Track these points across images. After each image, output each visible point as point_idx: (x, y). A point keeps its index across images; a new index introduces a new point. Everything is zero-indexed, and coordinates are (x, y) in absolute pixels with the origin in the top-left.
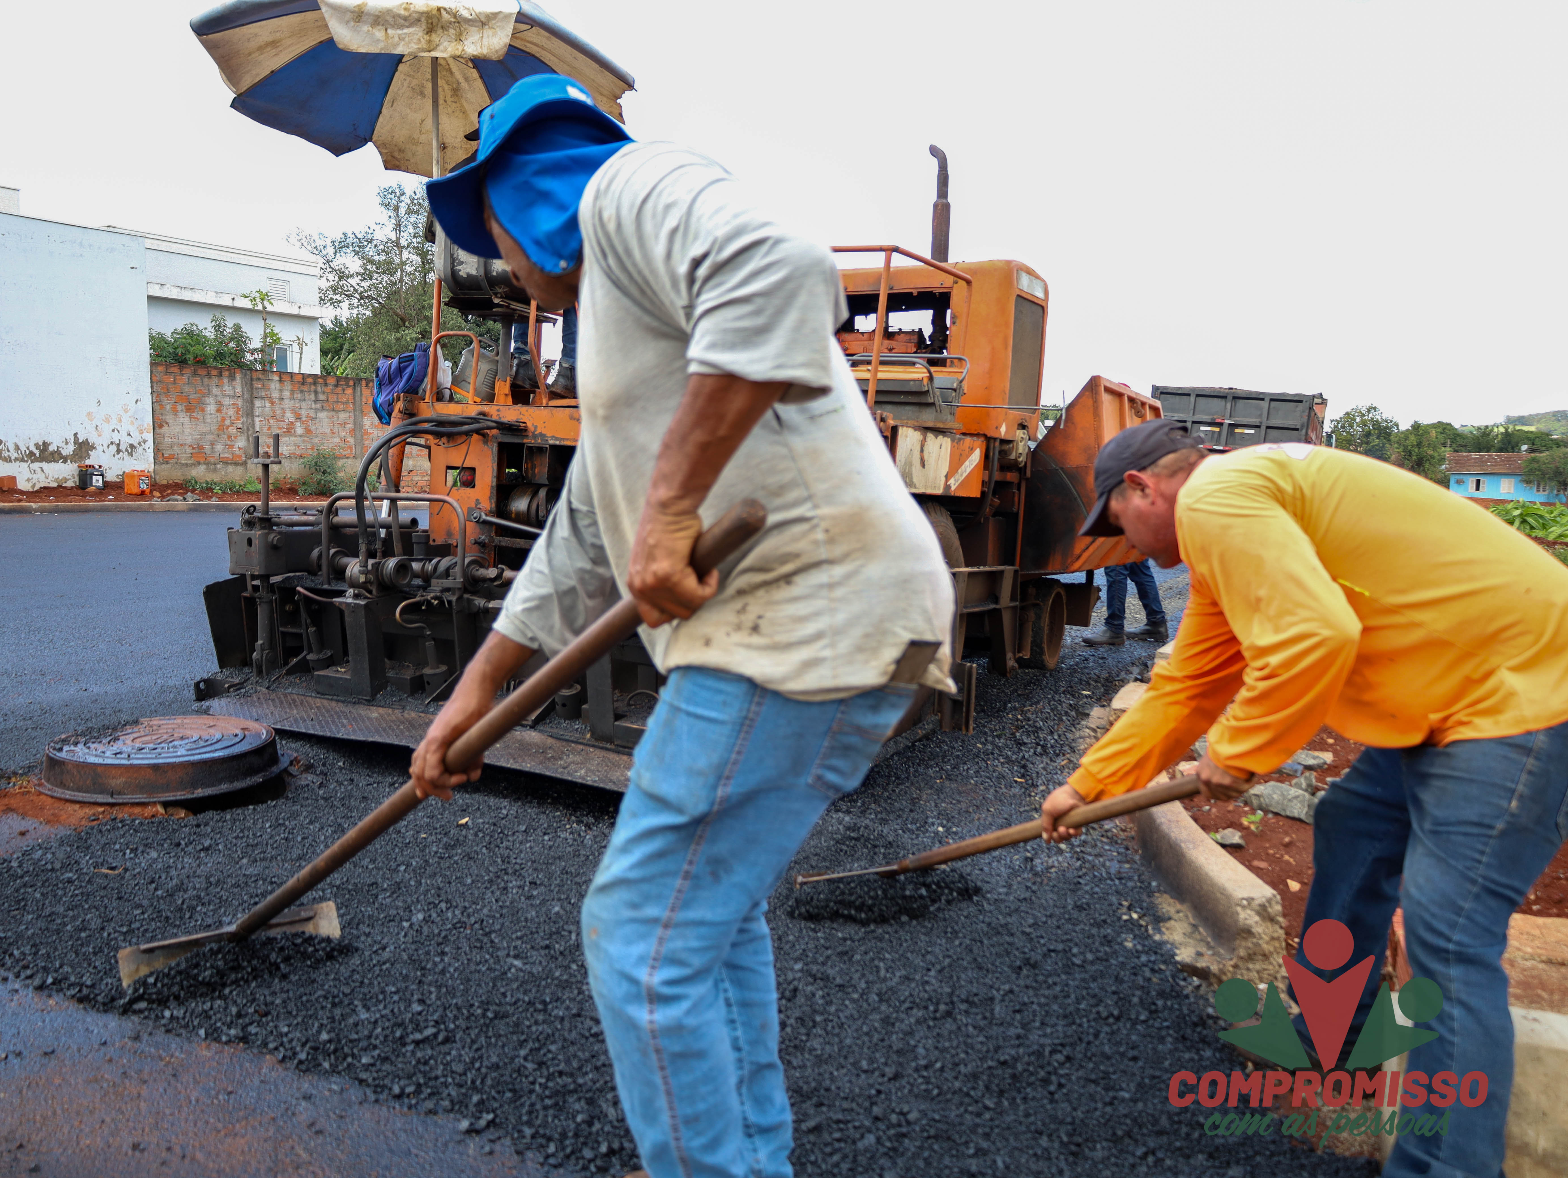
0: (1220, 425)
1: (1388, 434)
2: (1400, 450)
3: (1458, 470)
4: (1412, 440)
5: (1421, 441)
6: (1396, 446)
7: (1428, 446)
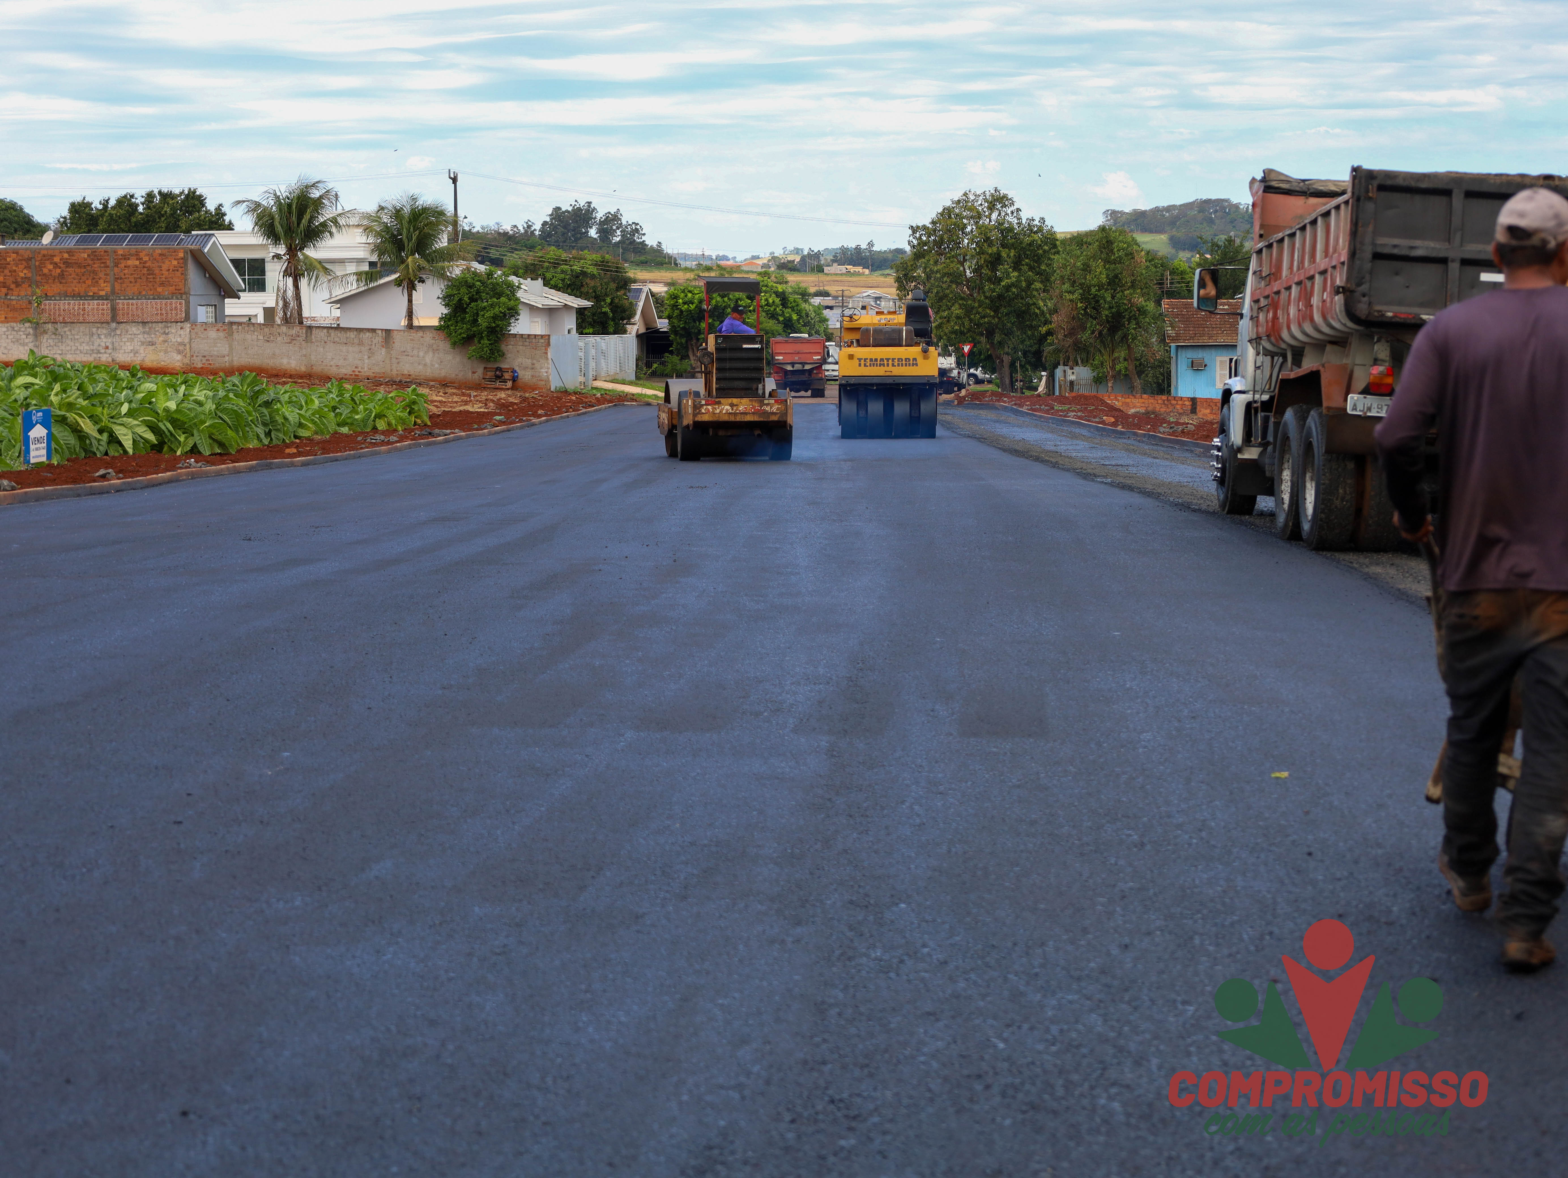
1: (1038, 259)
2: (1076, 296)
3: (1192, 338)
4: (1100, 272)
5: (1116, 276)
6: (1066, 286)
7: (1133, 286)
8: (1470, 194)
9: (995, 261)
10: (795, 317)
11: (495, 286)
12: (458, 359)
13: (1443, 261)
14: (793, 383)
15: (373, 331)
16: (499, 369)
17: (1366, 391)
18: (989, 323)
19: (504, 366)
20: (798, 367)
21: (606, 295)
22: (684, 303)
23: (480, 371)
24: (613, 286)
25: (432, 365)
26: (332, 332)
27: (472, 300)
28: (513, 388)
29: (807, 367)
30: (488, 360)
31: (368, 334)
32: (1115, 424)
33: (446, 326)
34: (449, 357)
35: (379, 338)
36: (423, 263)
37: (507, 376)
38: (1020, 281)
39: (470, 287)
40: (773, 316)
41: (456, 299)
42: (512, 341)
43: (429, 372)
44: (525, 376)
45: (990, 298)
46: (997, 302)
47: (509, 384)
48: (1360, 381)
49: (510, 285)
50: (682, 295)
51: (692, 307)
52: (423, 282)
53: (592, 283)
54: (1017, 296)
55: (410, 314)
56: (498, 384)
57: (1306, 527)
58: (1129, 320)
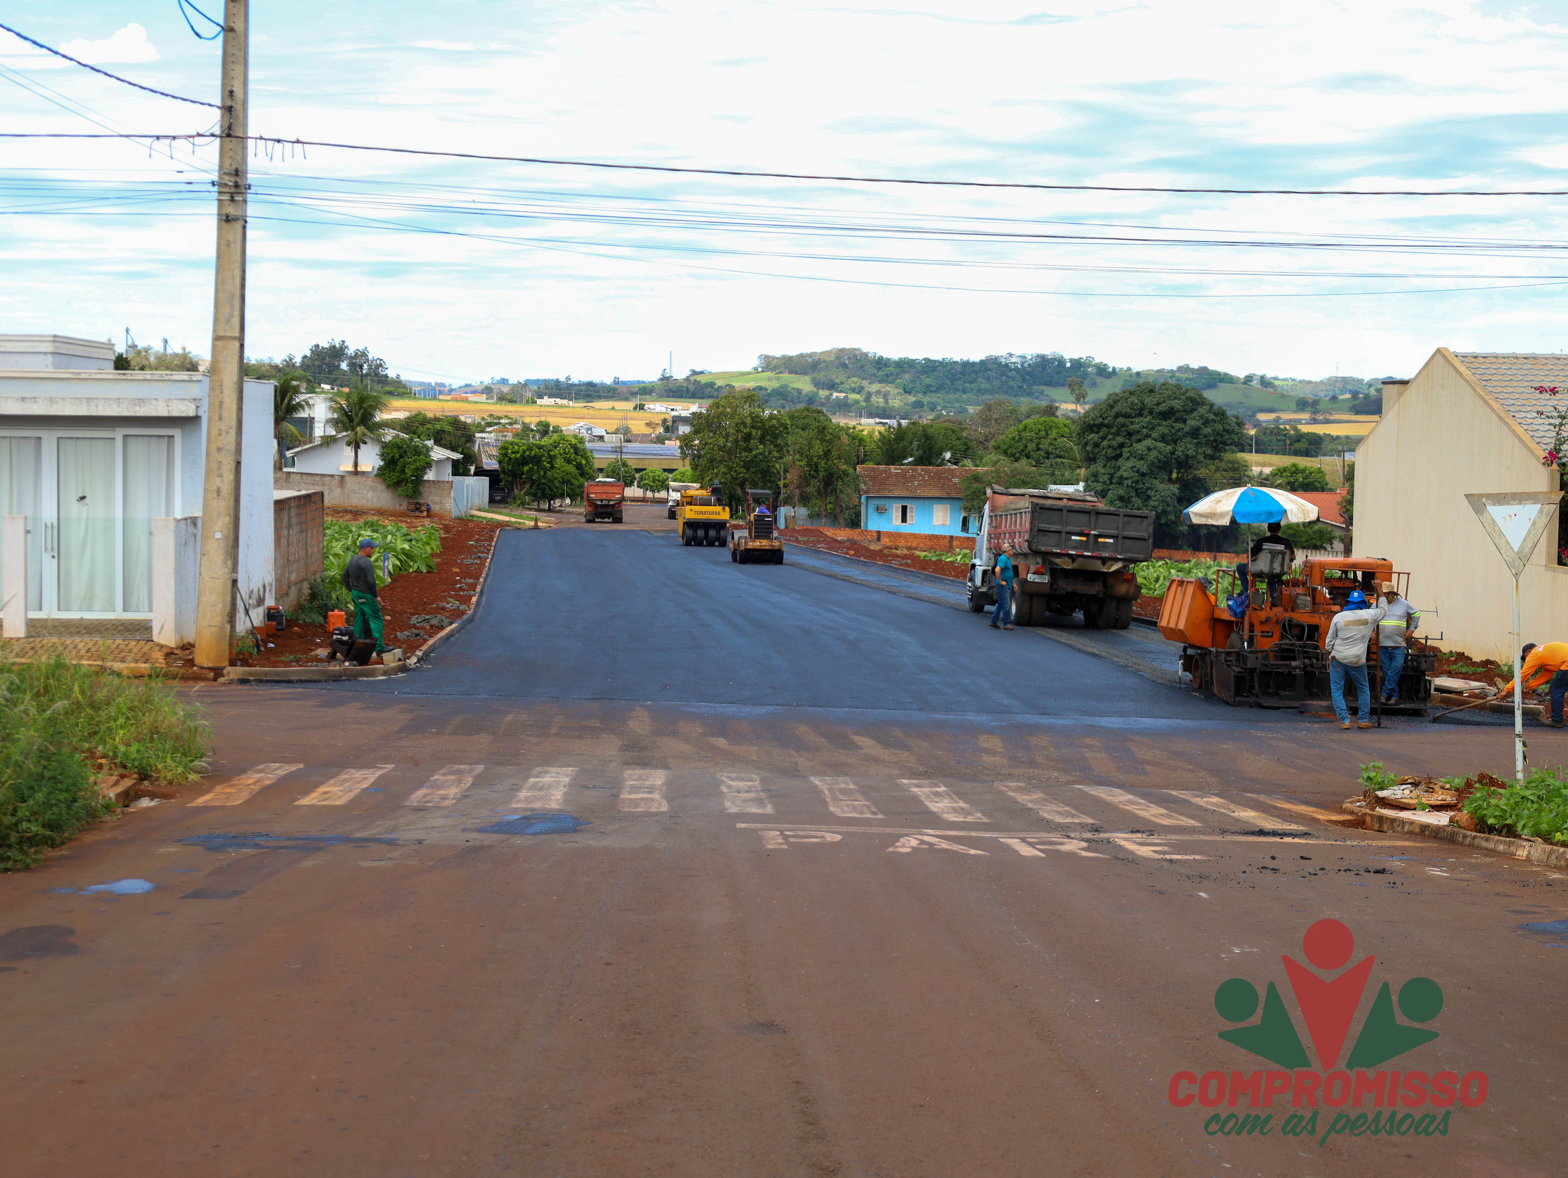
0: (1087, 535)
1: (775, 436)
2: (803, 463)
3: (877, 492)
4: (818, 448)
5: (829, 451)
6: (797, 457)
7: (839, 458)
8: (1069, 511)
9: (748, 437)
10: (584, 462)
11: (416, 447)
12: (390, 496)
13: (1060, 532)
14: (602, 513)
15: (332, 476)
16: (418, 503)
17: (1034, 573)
18: (743, 477)
19: (421, 501)
20: (605, 502)
21: (459, 446)
22: (513, 453)
23: (405, 504)
24: (463, 440)
25: (372, 500)
26: (304, 477)
27: (401, 457)
28: (428, 516)
29: (611, 503)
30: (411, 497)
31: (329, 478)
32: (854, 555)
33: (381, 474)
34: (384, 495)
35: (336, 481)
36: (366, 431)
37: (423, 508)
38: (764, 452)
39: (399, 448)
40: (569, 461)
41: (390, 455)
42: (427, 485)
43: (370, 505)
44: (435, 508)
45: (744, 461)
46: (747, 465)
47: (425, 514)
48: (1032, 569)
49: (426, 447)
50: (511, 447)
51: (518, 455)
52: (365, 443)
53: (449, 438)
54: (761, 461)
55: (356, 464)
56: (417, 514)
57: (1012, 618)
58: (837, 479)
